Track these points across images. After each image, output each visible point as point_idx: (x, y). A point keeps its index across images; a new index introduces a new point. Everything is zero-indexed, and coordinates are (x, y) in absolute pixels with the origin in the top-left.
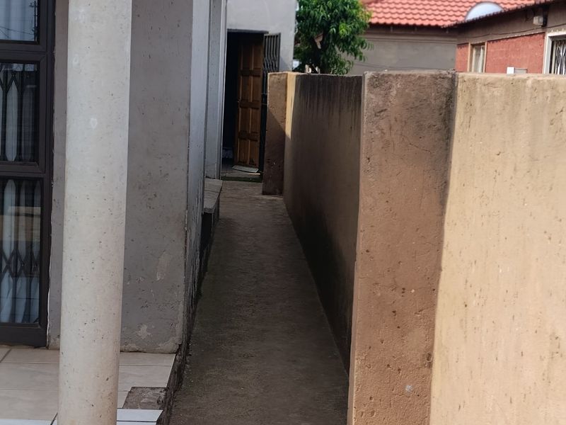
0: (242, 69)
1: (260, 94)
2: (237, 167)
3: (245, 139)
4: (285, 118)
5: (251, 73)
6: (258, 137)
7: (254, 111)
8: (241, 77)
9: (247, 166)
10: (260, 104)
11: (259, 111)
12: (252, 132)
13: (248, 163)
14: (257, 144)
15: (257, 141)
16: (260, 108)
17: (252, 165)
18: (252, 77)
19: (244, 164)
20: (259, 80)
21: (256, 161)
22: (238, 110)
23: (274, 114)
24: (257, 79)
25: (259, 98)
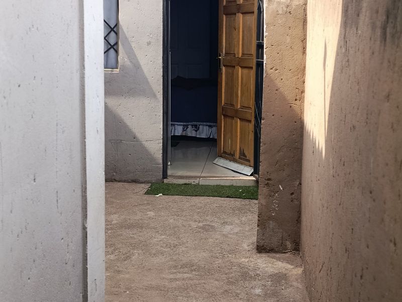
0: (225, 4)
1: (254, 43)
2: (221, 162)
3: (232, 118)
4: (303, 92)
5: (239, 9)
6: (251, 114)
7: (246, 71)
8: (224, 16)
9: (235, 161)
10: (255, 60)
11: (253, 73)
12: (243, 107)
13: (237, 155)
14: (251, 126)
15: (250, 121)
16: (254, 68)
17: (242, 159)
18: (241, 15)
19: (230, 156)
20: (252, 19)
21: (250, 155)
22: (221, 70)
23: (278, 83)
24: (248, 17)
25: (253, 50)
